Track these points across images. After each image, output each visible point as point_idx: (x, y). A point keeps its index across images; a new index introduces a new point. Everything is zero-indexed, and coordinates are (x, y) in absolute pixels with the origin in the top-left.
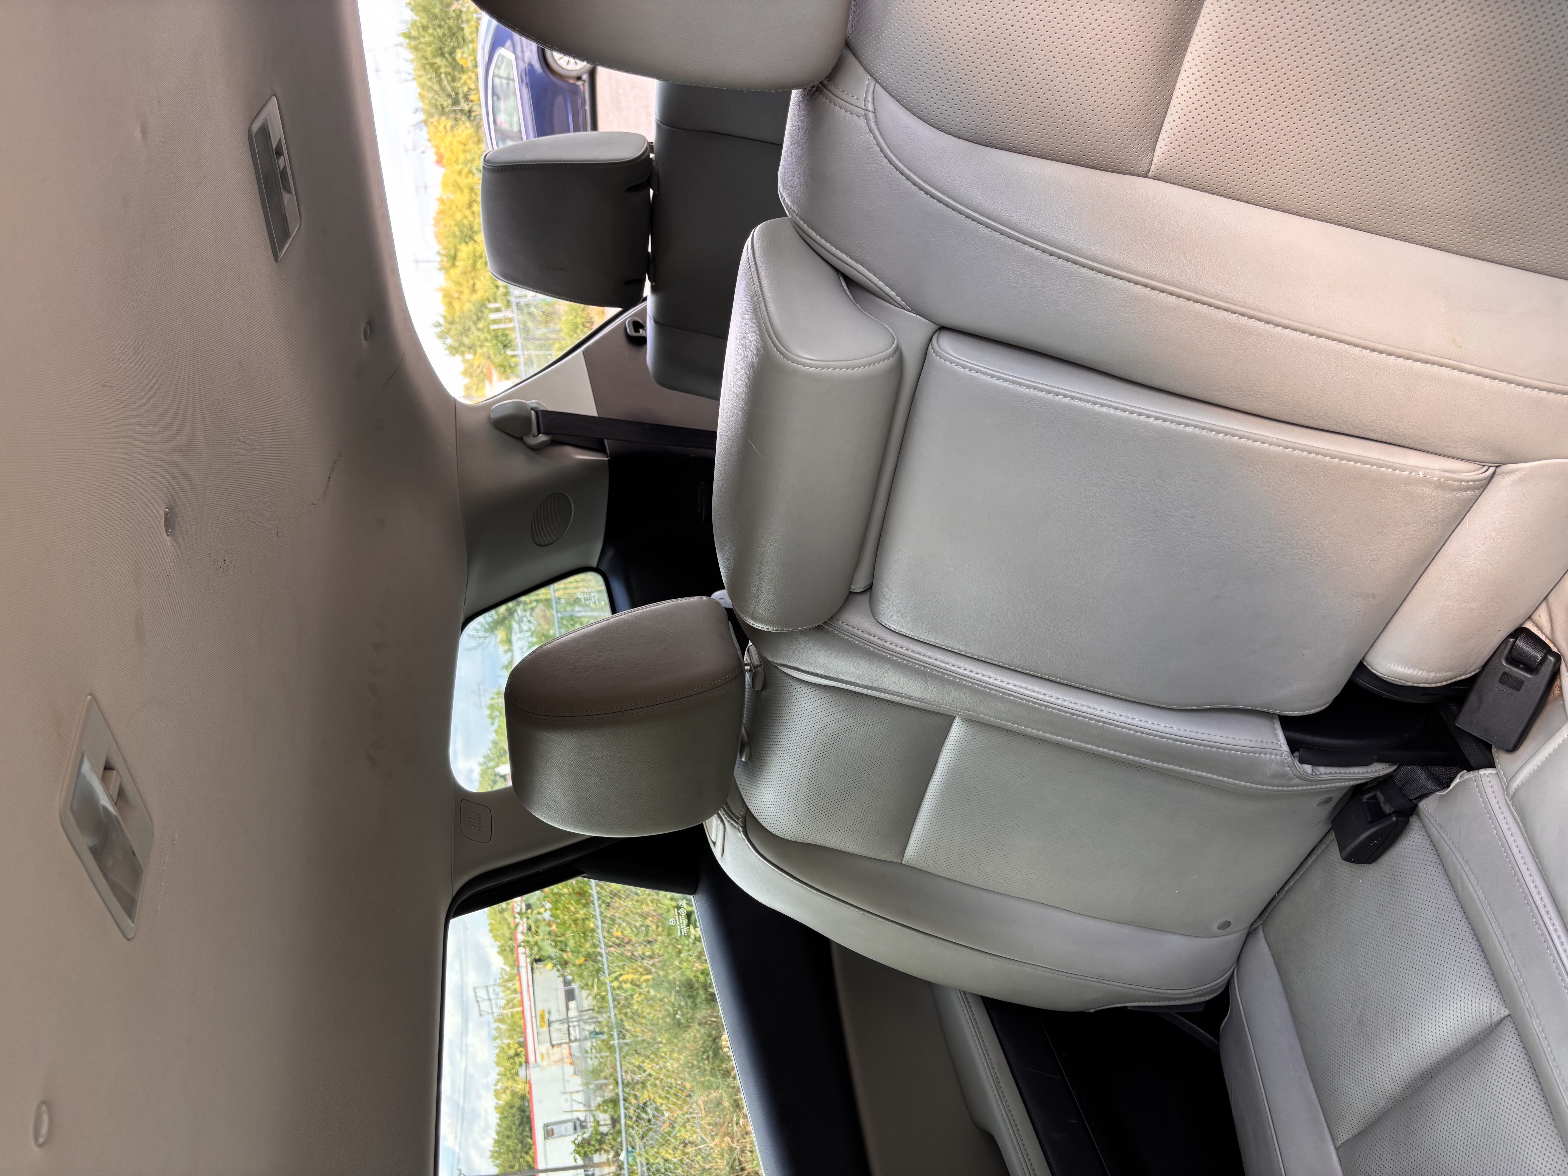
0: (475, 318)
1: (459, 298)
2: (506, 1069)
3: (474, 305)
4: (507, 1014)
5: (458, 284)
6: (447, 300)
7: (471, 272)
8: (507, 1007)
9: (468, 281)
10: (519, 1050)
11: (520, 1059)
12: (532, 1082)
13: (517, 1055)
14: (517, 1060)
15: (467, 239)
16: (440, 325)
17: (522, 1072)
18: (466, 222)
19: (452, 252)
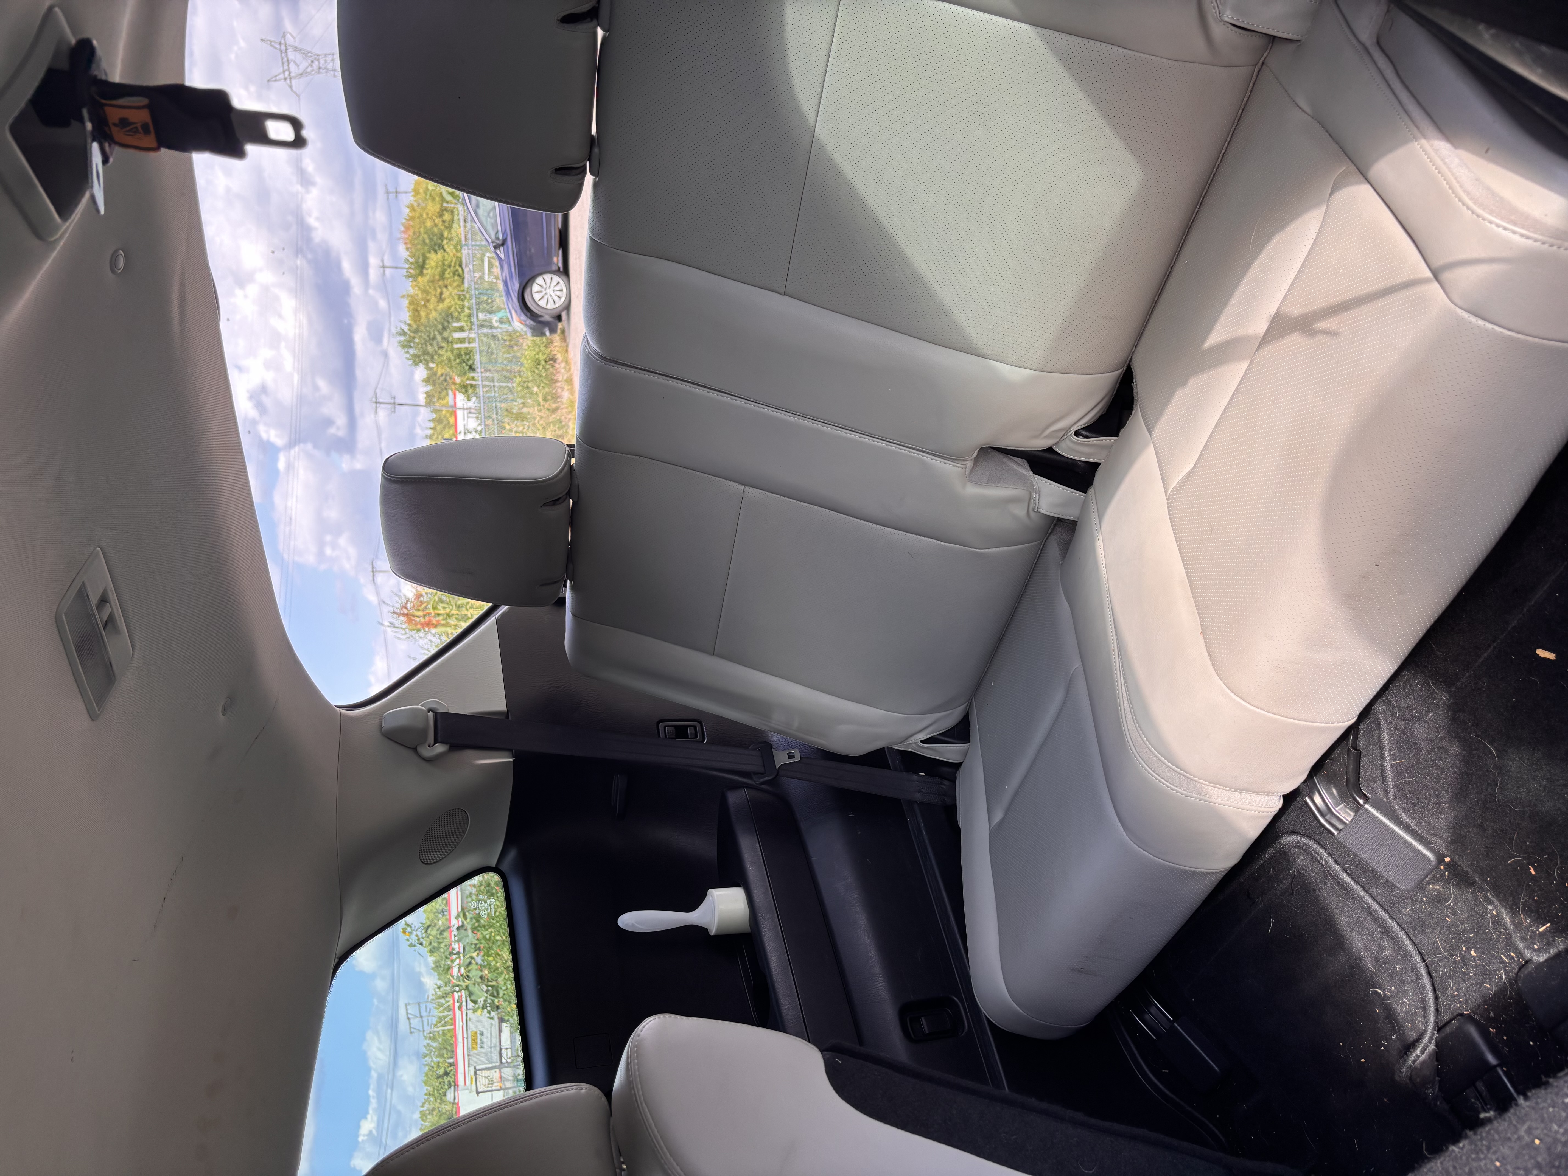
0: (440, 327)
1: (425, 306)
2: (434, 1088)
3: (440, 314)
4: (438, 1032)
5: (425, 291)
6: (412, 307)
7: (439, 280)
8: (439, 1025)
9: (435, 289)
10: (448, 1070)
11: (449, 1079)
12: (460, 1105)
13: (446, 1074)
14: (446, 1079)
15: (436, 248)
16: (404, 333)
17: (450, 1096)
18: (436, 230)
19: (421, 260)
